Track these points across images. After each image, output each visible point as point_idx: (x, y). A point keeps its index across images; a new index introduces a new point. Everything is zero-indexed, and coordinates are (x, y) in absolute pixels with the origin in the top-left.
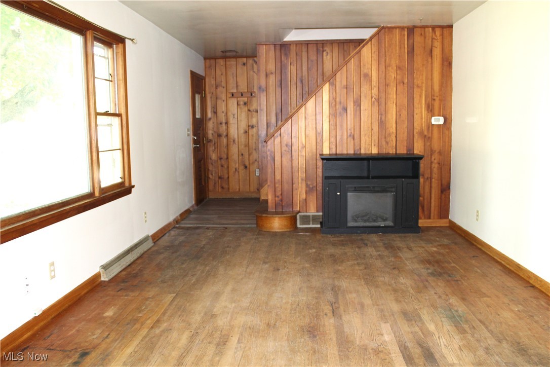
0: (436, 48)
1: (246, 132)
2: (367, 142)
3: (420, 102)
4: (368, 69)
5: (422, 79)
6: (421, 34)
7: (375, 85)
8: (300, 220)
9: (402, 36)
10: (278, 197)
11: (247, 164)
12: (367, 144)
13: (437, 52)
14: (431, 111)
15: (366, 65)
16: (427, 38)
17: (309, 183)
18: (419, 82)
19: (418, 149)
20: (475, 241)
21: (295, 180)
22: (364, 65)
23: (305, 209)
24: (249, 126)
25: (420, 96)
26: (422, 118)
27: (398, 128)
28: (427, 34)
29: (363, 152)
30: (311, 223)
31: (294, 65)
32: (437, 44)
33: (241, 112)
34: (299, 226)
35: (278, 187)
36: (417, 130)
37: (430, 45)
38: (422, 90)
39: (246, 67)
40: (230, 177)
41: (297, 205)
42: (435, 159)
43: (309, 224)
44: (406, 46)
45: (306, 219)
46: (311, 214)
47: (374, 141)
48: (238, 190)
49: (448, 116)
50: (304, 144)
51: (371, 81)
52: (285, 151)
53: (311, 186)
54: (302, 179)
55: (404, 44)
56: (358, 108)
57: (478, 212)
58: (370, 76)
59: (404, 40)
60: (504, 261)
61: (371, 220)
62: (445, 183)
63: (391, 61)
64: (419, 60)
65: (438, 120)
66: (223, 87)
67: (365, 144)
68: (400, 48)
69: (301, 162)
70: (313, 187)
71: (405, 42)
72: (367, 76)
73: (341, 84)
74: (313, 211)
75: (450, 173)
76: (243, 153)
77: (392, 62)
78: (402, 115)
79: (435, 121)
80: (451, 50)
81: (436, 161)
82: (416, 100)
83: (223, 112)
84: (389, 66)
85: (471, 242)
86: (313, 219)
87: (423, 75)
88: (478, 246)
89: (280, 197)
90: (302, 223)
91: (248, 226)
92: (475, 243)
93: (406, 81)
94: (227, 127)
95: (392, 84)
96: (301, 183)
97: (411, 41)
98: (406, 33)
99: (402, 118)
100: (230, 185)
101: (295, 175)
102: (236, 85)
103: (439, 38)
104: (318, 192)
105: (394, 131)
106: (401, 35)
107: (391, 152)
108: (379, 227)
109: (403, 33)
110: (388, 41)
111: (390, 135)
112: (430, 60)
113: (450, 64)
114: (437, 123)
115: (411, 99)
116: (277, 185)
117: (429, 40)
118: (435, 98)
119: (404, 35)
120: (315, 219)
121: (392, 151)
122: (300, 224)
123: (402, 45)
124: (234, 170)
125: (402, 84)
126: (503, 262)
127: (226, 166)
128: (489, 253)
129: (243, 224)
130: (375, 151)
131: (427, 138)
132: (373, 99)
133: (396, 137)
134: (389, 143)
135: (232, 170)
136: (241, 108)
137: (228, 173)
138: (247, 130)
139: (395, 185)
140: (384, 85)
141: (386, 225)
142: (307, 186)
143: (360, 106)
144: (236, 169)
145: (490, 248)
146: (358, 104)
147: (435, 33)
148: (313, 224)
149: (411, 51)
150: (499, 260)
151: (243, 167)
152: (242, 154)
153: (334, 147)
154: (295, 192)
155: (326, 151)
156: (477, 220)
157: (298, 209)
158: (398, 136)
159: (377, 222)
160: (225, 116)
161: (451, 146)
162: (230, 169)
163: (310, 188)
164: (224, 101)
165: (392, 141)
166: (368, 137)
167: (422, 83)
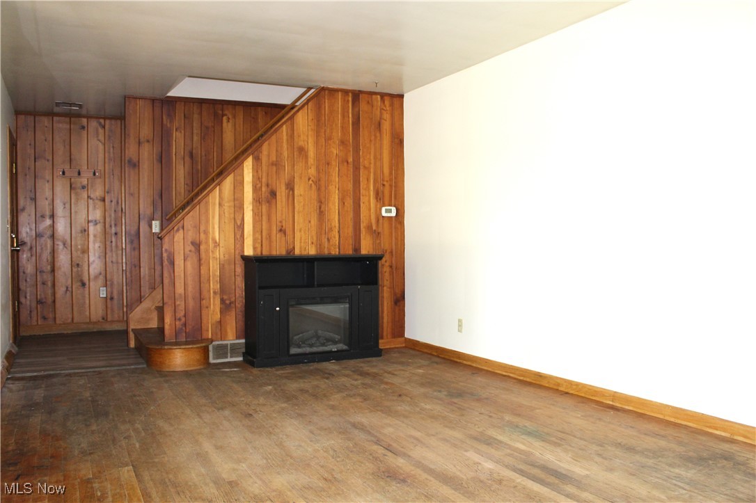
0: (386, 120)
1: (85, 230)
2: (303, 238)
3: (368, 189)
4: (304, 141)
5: (370, 159)
6: (368, 102)
7: (312, 163)
8: (213, 352)
9: (345, 102)
10: (180, 319)
11: (86, 279)
12: (303, 241)
13: (386, 126)
14: (380, 199)
15: (302, 136)
16: (375, 108)
17: (225, 297)
18: (366, 163)
19: (366, 249)
20: (459, 358)
21: (205, 293)
22: (299, 136)
23: (219, 336)
24: (88, 222)
25: (368, 180)
26: (370, 210)
27: (341, 221)
28: (375, 103)
29: (297, 252)
30: (229, 354)
31: (181, 132)
32: (386, 116)
33: (77, 200)
34: (212, 361)
35: (179, 305)
36: (365, 224)
37: (379, 116)
38: (369, 172)
39: (86, 132)
40: (57, 301)
41: (208, 331)
42: (386, 262)
43: (227, 358)
44: (350, 116)
45: (221, 350)
46: (229, 342)
47: (312, 237)
48: (70, 320)
49: (400, 207)
50: (218, 241)
51: (307, 157)
52: (190, 251)
53: (228, 302)
54: (215, 293)
55: (348, 112)
56: (291, 192)
57: (460, 321)
58: (306, 149)
59: (349, 107)
60: (513, 373)
61: (318, 344)
62: (398, 291)
63: (332, 133)
64: (364, 134)
65: (389, 212)
66: (48, 160)
67: (301, 242)
68: (343, 117)
69: (213, 267)
70: (230, 303)
71: (349, 110)
72: (302, 151)
73: (269, 159)
74: (231, 338)
75: (404, 279)
76: (80, 263)
77: (334, 134)
78: (346, 204)
79: (386, 212)
80: (402, 125)
81: (387, 264)
82: (363, 185)
83: (46, 199)
84: (330, 138)
85: (451, 360)
86: (231, 350)
87: (370, 153)
88: (465, 362)
89: (183, 319)
90: (217, 356)
91: (133, 367)
92: (459, 361)
93: (351, 160)
94: (53, 222)
95: (334, 163)
96: (214, 298)
97: (357, 109)
98: (350, 99)
99: (346, 208)
100: (57, 312)
101: (205, 286)
102: (68, 158)
103: (388, 109)
104: (237, 310)
105: (337, 225)
106: (344, 100)
107: (333, 253)
108: (331, 352)
109: (346, 99)
110: (329, 107)
111: (331, 230)
112: (378, 134)
113: (401, 142)
114: (389, 215)
115: (356, 183)
116: (178, 303)
117: (377, 109)
118: (385, 183)
119: (348, 101)
120: (234, 349)
121: (335, 252)
122: (214, 359)
123: (346, 113)
124: (64, 289)
125: (345, 164)
126: (511, 375)
127: (50, 284)
128: (486, 368)
129: (124, 365)
130: (312, 251)
131: (376, 234)
132: (311, 182)
133: (339, 232)
134: (331, 240)
135: (60, 291)
136: (77, 194)
137: (54, 294)
138: (86, 228)
139: (349, 294)
140: (324, 164)
141: (340, 349)
142: (222, 301)
143: (293, 190)
144: (67, 288)
145: (486, 361)
146: (290, 187)
147: (384, 102)
148: (231, 357)
149: (356, 123)
150: (504, 373)
151: (80, 284)
152: (78, 265)
153: (258, 246)
154: (204, 312)
155: (249, 252)
156: (460, 331)
157: (210, 336)
158: (341, 232)
159: (326, 346)
160: (49, 204)
161: (404, 245)
162: (56, 288)
163: (226, 304)
164: (48, 181)
165: (335, 237)
166: (305, 232)
167: (370, 163)
